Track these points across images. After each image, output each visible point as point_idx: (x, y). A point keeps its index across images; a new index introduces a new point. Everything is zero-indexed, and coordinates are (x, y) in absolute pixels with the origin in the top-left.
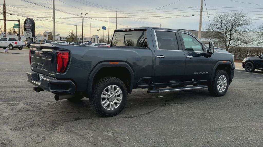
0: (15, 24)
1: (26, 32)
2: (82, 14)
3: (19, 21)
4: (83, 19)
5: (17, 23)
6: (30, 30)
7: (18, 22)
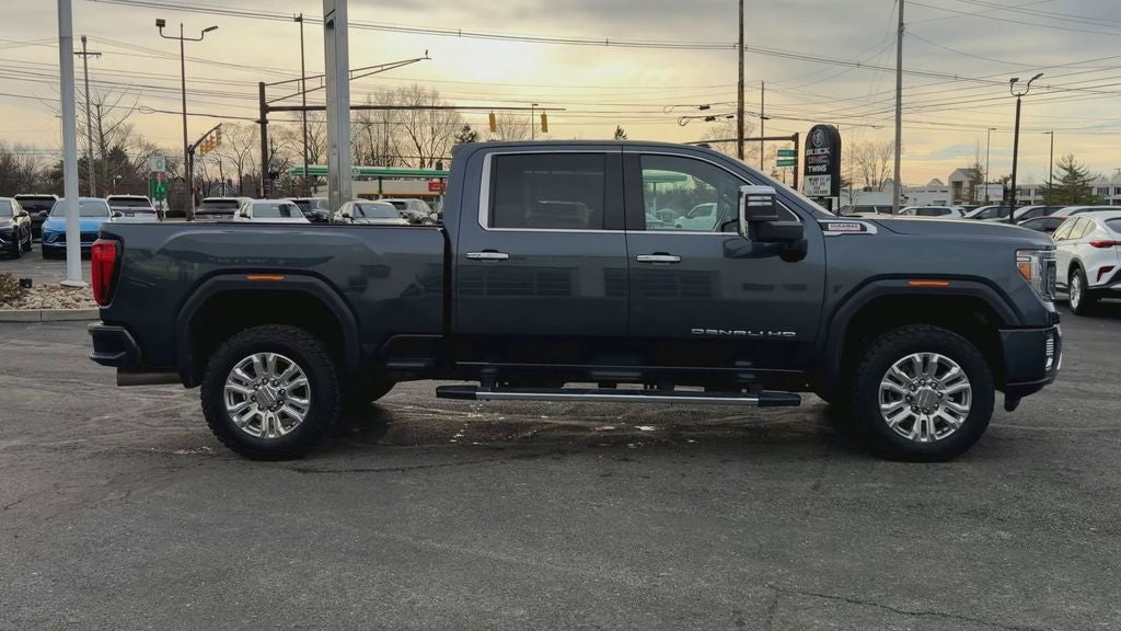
0: (781, 153)
1: (810, 179)
2: (1014, 81)
3: (795, 138)
4: (1019, 101)
5: (791, 145)
6: (823, 168)
7: (793, 143)
